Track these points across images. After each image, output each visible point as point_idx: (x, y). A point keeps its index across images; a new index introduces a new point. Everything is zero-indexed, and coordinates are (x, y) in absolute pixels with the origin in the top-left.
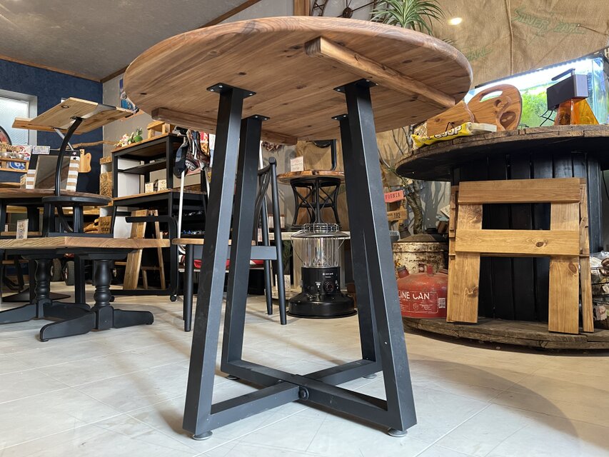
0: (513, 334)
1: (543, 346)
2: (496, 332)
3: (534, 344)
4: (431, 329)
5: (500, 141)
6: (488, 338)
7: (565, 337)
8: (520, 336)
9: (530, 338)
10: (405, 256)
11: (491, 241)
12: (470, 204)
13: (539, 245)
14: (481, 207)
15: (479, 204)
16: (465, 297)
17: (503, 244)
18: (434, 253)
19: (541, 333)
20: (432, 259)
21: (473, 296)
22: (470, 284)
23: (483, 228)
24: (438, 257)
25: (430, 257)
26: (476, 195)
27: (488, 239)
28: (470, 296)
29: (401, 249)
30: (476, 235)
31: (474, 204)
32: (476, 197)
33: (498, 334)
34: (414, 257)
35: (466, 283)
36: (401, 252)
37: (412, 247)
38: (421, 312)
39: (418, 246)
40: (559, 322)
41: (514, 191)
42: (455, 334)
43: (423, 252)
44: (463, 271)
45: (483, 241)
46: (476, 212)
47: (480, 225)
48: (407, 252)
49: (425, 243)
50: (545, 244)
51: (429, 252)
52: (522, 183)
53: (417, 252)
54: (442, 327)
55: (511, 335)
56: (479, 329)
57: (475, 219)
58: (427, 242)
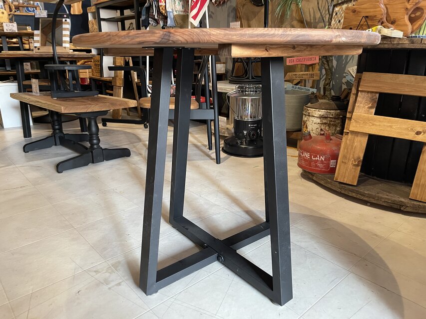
0: (381, 198)
1: (402, 209)
2: (369, 194)
3: (395, 206)
4: (322, 182)
5: (404, 46)
6: (362, 198)
7: (420, 205)
8: (386, 200)
9: (394, 202)
10: (311, 119)
11: (380, 125)
12: (368, 92)
13: (418, 133)
14: (377, 95)
15: (376, 93)
16: (350, 166)
17: (389, 129)
18: (335, 118)
19: (402, 200)
20: (332, 123)
21: (357, 165)
22: (356, 156)
23: (375, 114)
24: (337, 121)
25: (331, 121)
26: (375, 85)
27: (377, 124)
28: (354, 165)
29: (309, 113)
30: (368, 119)
31: (372, 92)
32: (375, 87)
33: (370, 196)
34: (318, 121)
35: (354, 155)
36: (309, 116)
37: (318, 113)
38: (317, 169)
39: (322, 112)
40: (419, 193)
41: (408, 85)
42: (339, 190)
43: (326, 117)
44: (352, 146)
45: (373, 125)
46: (372, 100)
47: (373, 111)
48: (313, 116)
49: (329, 111)
50: (422, 133)
51: (331, 118)
52: (416, 79)
53: (321, 117)
54: (330, 183)
55: (380, 199)
56: (357, 191)
57: (370, 105)
58: (330, 110)
